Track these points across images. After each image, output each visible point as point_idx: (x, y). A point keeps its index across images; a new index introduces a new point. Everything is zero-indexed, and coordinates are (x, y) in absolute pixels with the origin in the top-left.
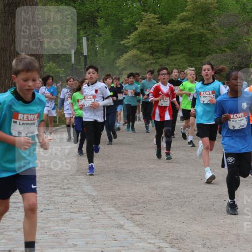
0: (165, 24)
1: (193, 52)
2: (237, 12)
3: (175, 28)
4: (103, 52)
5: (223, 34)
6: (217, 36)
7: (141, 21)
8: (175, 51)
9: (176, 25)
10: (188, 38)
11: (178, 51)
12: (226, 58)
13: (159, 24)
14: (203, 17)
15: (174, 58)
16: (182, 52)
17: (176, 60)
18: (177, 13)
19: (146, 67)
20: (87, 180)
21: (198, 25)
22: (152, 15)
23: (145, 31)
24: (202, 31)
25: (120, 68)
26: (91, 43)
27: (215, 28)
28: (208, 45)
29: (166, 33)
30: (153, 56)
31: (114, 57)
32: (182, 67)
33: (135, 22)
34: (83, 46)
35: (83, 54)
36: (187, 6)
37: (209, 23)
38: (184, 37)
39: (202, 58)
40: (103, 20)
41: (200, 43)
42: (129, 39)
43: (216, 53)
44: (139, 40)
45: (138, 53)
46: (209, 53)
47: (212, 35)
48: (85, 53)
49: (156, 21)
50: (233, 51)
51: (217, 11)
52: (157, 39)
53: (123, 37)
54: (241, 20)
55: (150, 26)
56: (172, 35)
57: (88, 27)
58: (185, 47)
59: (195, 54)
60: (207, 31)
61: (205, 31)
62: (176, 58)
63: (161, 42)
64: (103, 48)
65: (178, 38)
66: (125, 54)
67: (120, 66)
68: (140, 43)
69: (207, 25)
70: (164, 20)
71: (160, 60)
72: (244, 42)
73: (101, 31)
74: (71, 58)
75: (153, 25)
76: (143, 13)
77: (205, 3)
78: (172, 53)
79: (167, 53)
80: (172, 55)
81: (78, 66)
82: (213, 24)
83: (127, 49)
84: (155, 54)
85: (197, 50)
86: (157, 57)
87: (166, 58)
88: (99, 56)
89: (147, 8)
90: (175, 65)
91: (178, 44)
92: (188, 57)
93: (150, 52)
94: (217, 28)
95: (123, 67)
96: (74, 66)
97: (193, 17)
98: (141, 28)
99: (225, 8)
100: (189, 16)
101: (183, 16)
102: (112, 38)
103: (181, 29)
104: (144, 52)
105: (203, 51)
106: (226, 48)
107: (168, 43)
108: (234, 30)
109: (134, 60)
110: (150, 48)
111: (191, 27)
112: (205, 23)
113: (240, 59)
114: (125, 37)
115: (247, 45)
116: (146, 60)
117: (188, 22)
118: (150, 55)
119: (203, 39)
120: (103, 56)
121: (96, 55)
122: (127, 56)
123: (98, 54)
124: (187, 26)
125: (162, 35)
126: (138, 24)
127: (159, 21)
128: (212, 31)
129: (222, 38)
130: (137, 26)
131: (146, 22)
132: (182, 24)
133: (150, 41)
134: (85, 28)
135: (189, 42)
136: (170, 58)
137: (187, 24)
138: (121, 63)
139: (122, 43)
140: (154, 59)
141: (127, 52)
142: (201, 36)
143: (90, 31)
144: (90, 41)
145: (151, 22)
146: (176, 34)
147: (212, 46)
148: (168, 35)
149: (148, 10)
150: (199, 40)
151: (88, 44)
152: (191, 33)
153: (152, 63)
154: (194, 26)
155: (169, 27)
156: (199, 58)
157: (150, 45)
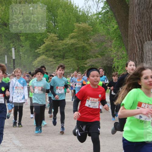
0: (62, 40)
1: (79, 57)
2: (104, 34)
3: (67, 42)
4: (25, 57)
5: (96, 46)
6: (93, 48)
7: (47, 38)
8: (68, 56)
9: (68, 41)
10: (76, 49)
11: (70, 56)
12: (98, 61)
13: (58, 40)
14: (84, 36)
15: (67, 60)
16: (72, 57)
17: (69, 61)
18: (69, 33)
19: (51, 66)
20: (16, 137)
21: (81, 41)
22: (54, 35)
23: (50, 44)
24: (84, 44)
25: (35, 66)
26: (17, 51)
27: (91, 43)
28: (88, 53)
29: (63, 46)
30: (55, 59)
31: (31, 59)
32: (72, 66)
33: (43, 39)
34: (12, 53)
35: (12, 58)
36: (74, 29)
37: (88, 40)
38: (73, 48)
39: (84, 60)
40: (24, 37)
41: (83, 52)
42: (40, 49)
43: (93, 57)
44: (46, 49)
45: (46, 57)
46: (88, 58)
47: (90, 47)
48: (14, 58)
49: (56, 38)
50: (102, 57)
51: (92, 33)
52: (57, 49)
53: (36, 48)
54: (107, 39)
55: (52, 41)
56: (66, 47)
57: (15, 41)
58: (74, 54)
59: (80, 58)
60: (87, 45)
61: (85, 45)
62: (68, 60)
63: (59, 51)
64: (25, 54)
65: (69, 48)
66: (38, 58)
67: (35, 65)
68: (47, 51)
69: (86, 41)
70: (61, 38)
71: (59, 62)
72: (109, 51)
73: (23, 44)
74: (5, 60)
75: (54, 41)
76: (48, 33)
77: (85, 28)
78: (66, 57)
79: (63, 57)
80: (67, 59)
81: (9, 65)
82: (90, 40)
83: (39, 55)
84: (56, 58)
85: (81, 56)
86: (57, 60)
87: (63, 60)
88: (22, 59)
89: (50, 30)
90: (68, 64)
91: (70, 52)
92: (76, 60)
93: (53, 56)
94: (92, 42)
95: (37, 66)
96: (7, 65)
97: (78, 36)
98: (47, 43)
99: (97, 31)
100: (76, 35)
101: (72, 35)
102: (30, 48)
103: (71, 43)
104: (49, 57)
105: (85, 57)
106: (98, 54)
107: (64, 51)
108: (102, 44)
109: (43, 61)
110: (53, 55)
111: (77, 42)
112: (85, 40)
113: (107, 61)
114: (38, 48)
115: (111, 53)
116: (51, 62)
117: (75, 39)
118: (53, 59)
119: (85, 49)
120: (25, 59)
121: (21, 59)
122: (39, 59)
123: (21, 58)
124: (74, 41)
125: (60, 47)
126: (45, 40)
127: (58, 38)
128: (90, 45)
129: (96, 48)
130: (45, 41)
131: (50, 39)
132: (71, 40)
133: (53, 50)
134: (13, 42)
135: (76, 51)
136: (65, 60)
137: (75, 40)
138: (36, 64)
139: (36, 51)
140: (56, 61)
141: (39, 57)
142: (84, 47)
143: (16, 44)
144: (16, 50)
145: (53, 39)
146: (68, 46)
147: (90, 54)
148: (63, 47)
149: (51, 31)
150: (82, 50)
151: (15, 52)
152: (77, 46)
153: (54, 63)
154: (79, 41)
155: (64, 42)
156: (83, 61)
157: (53, 53)
